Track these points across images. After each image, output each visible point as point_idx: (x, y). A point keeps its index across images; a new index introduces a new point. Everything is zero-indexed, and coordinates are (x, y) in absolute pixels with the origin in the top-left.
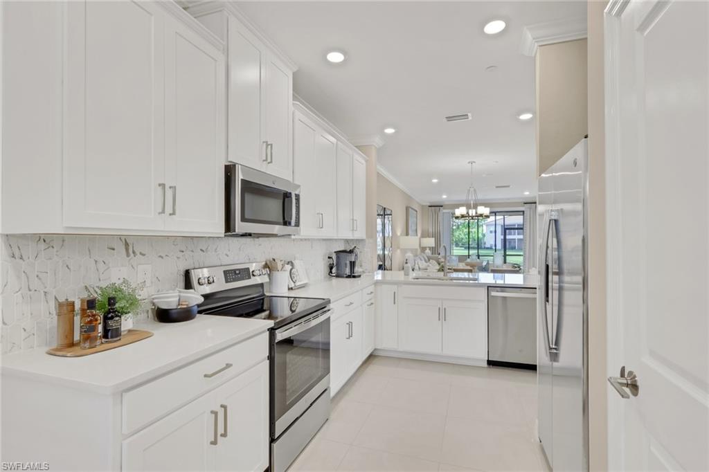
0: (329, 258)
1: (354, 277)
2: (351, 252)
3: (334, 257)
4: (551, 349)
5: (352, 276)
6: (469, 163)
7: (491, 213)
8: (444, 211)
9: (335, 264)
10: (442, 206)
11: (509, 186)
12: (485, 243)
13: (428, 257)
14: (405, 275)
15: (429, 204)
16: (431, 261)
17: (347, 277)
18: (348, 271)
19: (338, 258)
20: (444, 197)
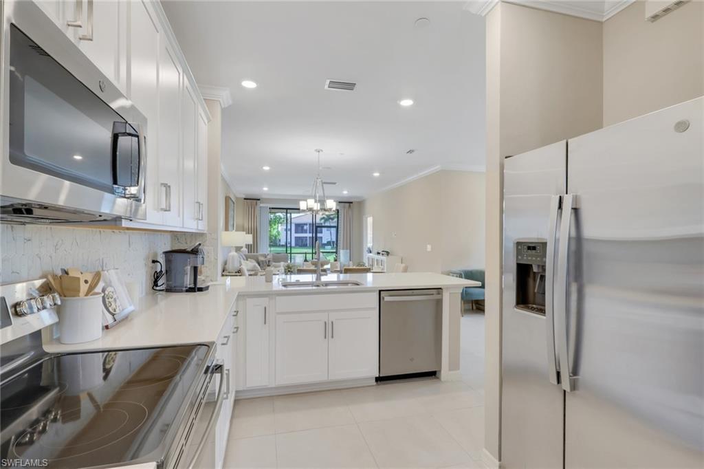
0: (154, 262)
1: (200, 290)
2: (195, 252)
3: (161, 259)
4: (570, 376)
5: (194, 289)
6: (316, 150)
7: (321, 209)
8: (261, 205)
9: (164, 271)
10: (259, 200)
11: (335, 183)
12: (280, 240)
13: (245, 255)
14: (267, 281)
15: (244, 197)
16: (249, 259)
17: (187, 291)
18: (188, 281)
19: (168, 261)
20: (265, 189)
